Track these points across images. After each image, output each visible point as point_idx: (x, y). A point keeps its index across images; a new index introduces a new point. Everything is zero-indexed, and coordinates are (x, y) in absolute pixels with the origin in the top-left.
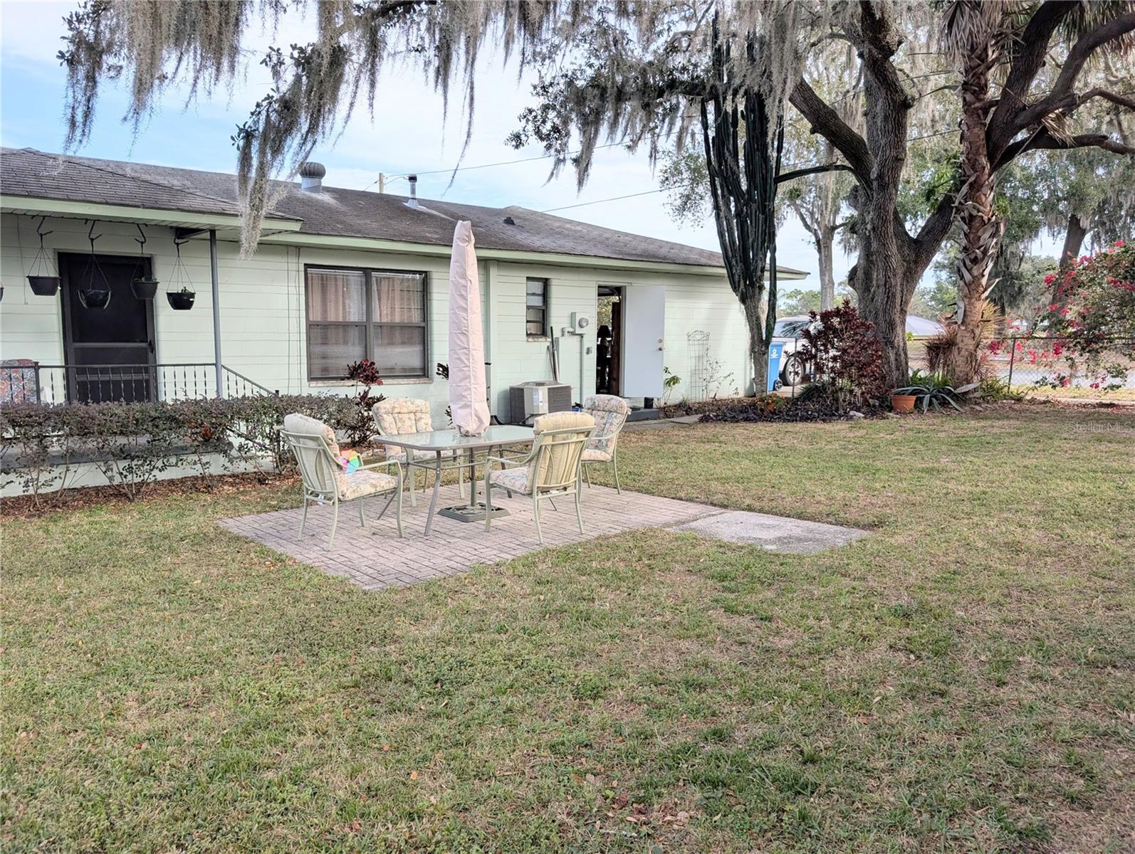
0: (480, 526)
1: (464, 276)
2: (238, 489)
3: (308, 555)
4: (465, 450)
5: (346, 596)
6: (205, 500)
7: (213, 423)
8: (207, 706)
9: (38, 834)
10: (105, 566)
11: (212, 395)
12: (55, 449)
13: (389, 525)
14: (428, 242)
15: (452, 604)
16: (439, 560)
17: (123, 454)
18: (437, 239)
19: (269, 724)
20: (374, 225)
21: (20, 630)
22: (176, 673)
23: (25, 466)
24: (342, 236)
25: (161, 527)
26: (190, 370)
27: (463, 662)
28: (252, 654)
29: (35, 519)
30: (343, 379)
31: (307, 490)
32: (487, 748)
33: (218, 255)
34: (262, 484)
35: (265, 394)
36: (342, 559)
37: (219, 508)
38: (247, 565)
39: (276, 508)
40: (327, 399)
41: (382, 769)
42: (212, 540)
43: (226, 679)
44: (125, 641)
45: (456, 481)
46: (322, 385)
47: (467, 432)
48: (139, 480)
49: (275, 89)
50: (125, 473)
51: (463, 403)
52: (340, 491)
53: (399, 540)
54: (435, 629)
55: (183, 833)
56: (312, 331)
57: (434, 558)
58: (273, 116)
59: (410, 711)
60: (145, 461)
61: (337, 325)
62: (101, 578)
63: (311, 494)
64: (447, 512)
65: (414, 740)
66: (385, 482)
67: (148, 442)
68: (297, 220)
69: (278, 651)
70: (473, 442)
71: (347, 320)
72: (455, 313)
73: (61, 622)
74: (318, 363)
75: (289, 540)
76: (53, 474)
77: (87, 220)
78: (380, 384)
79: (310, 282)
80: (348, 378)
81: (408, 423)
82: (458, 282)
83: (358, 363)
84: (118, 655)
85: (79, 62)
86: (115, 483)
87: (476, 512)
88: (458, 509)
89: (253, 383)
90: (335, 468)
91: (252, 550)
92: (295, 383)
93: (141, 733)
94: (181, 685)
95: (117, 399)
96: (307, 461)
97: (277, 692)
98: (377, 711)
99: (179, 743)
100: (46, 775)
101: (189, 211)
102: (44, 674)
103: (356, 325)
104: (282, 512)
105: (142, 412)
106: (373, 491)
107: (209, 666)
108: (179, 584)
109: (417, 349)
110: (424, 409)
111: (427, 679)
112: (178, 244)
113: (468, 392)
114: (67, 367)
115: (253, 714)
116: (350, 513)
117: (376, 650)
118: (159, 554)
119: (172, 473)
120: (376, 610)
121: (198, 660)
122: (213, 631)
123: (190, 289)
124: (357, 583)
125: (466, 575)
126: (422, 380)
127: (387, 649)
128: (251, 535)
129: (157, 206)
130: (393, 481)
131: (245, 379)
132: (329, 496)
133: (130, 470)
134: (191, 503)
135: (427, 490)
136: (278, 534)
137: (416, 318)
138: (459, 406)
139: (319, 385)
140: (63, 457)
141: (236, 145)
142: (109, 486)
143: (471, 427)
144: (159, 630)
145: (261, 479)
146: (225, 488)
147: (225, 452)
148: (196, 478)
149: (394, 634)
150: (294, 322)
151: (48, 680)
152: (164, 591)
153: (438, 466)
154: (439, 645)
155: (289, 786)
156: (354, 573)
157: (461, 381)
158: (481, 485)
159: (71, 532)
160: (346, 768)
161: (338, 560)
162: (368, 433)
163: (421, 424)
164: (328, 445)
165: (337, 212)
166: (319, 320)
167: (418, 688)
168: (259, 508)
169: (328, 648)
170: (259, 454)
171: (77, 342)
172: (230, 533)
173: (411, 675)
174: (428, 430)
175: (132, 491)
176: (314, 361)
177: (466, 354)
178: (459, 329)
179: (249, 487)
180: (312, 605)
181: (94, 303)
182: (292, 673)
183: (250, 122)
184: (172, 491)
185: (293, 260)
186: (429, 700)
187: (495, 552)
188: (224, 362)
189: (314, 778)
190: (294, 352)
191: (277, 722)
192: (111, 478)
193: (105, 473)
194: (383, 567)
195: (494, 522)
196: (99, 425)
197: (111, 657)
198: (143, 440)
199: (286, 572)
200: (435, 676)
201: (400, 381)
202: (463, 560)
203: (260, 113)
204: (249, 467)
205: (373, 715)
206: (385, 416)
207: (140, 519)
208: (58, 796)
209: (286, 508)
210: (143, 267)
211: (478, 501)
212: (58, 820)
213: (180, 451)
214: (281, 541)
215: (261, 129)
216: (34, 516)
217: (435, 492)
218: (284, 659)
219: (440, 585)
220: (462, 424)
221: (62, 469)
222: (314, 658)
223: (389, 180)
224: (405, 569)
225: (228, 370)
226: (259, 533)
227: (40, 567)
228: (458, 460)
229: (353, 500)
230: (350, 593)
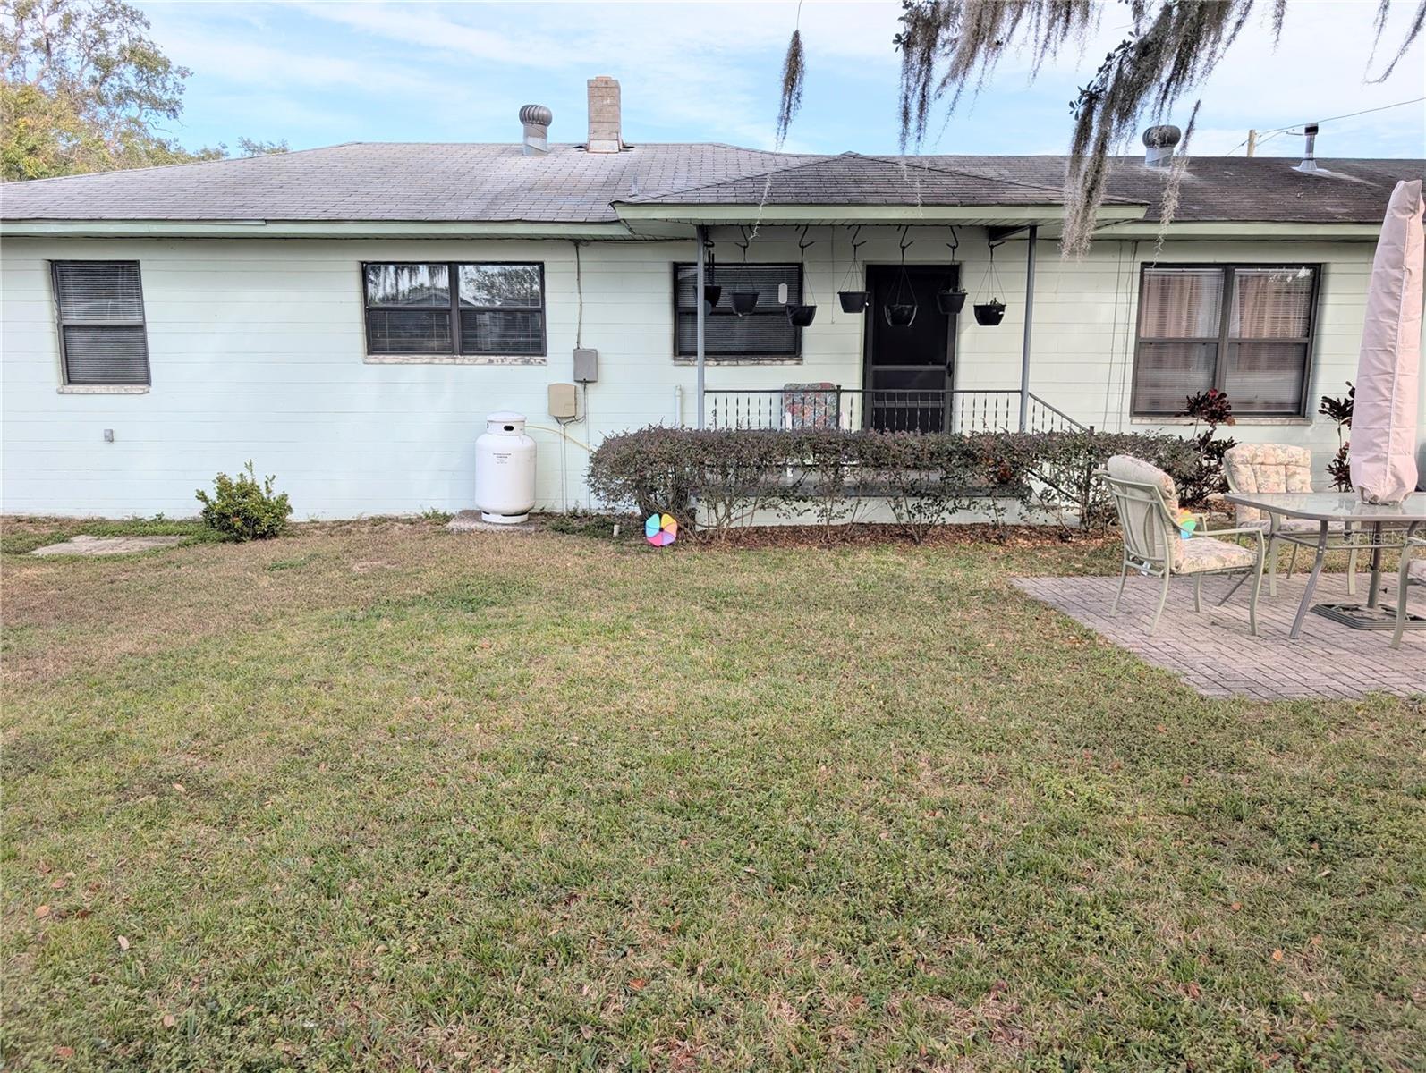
0: (1384, 639)
1: (1399, 264)
2: (1034, 544)
3: (1126, 637)
4: (1364, 523)
5: (1176, 697)
6: (997, 553)
7: (1014, 462)
8: (1004, 789)
9: (839, 872)
10: (894, 610)
11: (1014, 429)
12: (849, 480)
13: (1236, 615)
14: (1330, 220)
15: (1334, 740)
16: (1314, 676)
17: (913, 490)
18: (1347, 214)
19: (1077, 830)
20: (1248, 202)
21: (817, 661)
22: (970, 743)
23: (822, 495)
24: (1199, 221)
25: (949, 578)
26: (991, 397)
27: (1354, 824)
28: (1056, 742)
29: (826, 551)
30: (1178, 415)
31: (1129, 554)
32: (1399, 956)
33: (1038, 258)
34: (1063, 541)
35: (1077, 430)
36: (1167, 649)
37: (1013, 563)
38: (1047, 636)
39: (1082, 573)
40: (1157, 440)
41: (1230, 932)
42: (1005, 600)
43: (1026, 765)
44: (916, 695)
45: (1344, 569)
46: (1149, 422)
47: (1375, 497)
48: (926, 521)
49: (1134, 32)
50: (913, 511)
51: (1372, 454)
52: (1174, 560)
53: (1251, 637)
54: (1310, 768)
55: (983, 923)
56: (1142, 350)
57: (1305, 670)
58: (1127, 69)
59: (1271, 869)
60: (935, 500)
61: (1177, 342)
62: (891, 622)
63: (1133, 560)
64: (1326, 611)
65: (1279, 909)
66: (1238, 556)
67: (941, 479)
68: (1142, 205)
69: (1086, 746)
70: (1380, 514)
71: (1192, 336)
72: (1376, 321)
73: (854, 661)
74: (1147, 393)
75: (1098, 613)
76: (845, 506)
77: (900, 225)
78: (1231, 423)
79: (1146, 286)
80: (1186, 414)
81: (1274, 478)
82: (1388, 274)
83: (1202, 394)
84: (910, 709)
85: (915, 43)
86: (903, 522)
87: (1376, 617)
88: (1346, 609)
89: (1063, 416)
90: (1170, 529)
91: (1054, 619)
92: (1113, 418)
93: (936, 801)
94: (976, 758)
95: (911, 428)
96: (1133, 517)
97: (1087, 796)
98: (1221, 855)
99: (975, 821)
100: (844, 815)
101: (1010, 205)
102: (841, 711)
103: (1204, 343)
104: (1089, 578)
105: (937, 444)
106: (1219, 566)
107: (1005, 744)
108: (971, 644)
109: (1290, 377)
110: (1301, 461)
111: (1296, 833)
112: (992, 247)
113: (1385, 439)
114: (864, 392)
115: (1057, 813)
116: (1178, 591)
117: (1219, 776)
118: (949, 606)
119: (962, 518)
120: (1219, 724)
121: (994, 734)
122: (1008, 706)
123: (1000, 301)
124: (1191, 683)
125: (1359, 704)
126: (1294, 420)
127: (1236, 777)
128: (1052, 601)
129: (975, 202)
130: (1250, 556)
131: (1054, 410)
132: (1158, 565)
133: (919, 508)
134: (981, 555)
135: (1292, 576)
136: (1084, 605)
137: (1295, 331)
138: (1365, 458)
139: (1144, 422)
140: (856, 488)
141: (1074, 113)
142: (895, 525)
143: (1383, 490)
144: (950, 689)
145: (1063, 535)
146: (1020, 540)
147: (1022, 497)
148: (986, 526)
149: (1245, 762)
150: (1120, 339)
151: (844, 718)
152: (955, 649)
153: (1322, 543)
154: (1316, 791)
155: (1104, 911)
156: (1186, 670)
157: (1374, 421)
158: (1389, 579)
159: (859, 569)
160: (1179, 914)
161: (1164, 650)
162: (1206, 489)
163: (1295, 483)
164: (1165, 498)
165: (1193, 189)
166: (1153, 336)
167: (1282, 841)
168: (1060, 570)
169: (1152, 758)
170: (1063, 504)
171: (878, 364)
172: (1026, 594)
173: (1272, 822)
174: (1304, 490)
175: (918, 533)
176: (1140, 390)
177: (1387, 381)
178: (1381, 344)
179: (1047, 543)
180: (1130, 700)
181: (900, 319)
182: (1105, 776)
183: (1096, 82)
184: (961, 538)
185: (1126, 258)
186: (1302, 862)
187: (1409, 680)
188: (1031, 389)
189: (1136, 912)
190: (1116, 378)
191: (1087, 831)
192: (899, 516)
193: (894, 509)
194: (1227, 669)
195: (1407, 636)
196: (893, 456)
197: (903, 709)
198: (935, 476)
199: (1097, 654)
200: (1310, 831)
201: (1262, 420)
202: (1354, 682)
203: (1110, 67)
204: (1051, 519)
205: (1215, 859)
206: (1241, 467)
207: (927, 564)
208: (857, 840)
209: (1094, 574)
210: (948, 277)
211: (1379, 603)
212: (857, 865)
213: (973, 493)
214: (1088, 614)
215: (1108, 89)
216: (824, 547)
217: (1312, 582)
218: (1095, 757)
219: (1315, 710)
220: (1367, 485)
221: (853, 501)
222: (1134, 766)
223: (1263, 138)
224: (1261, 679)
225: (1035, 399)
226: (1062, 600)
227: (833, 601)
228: (1351, 539)
229: (1190, 575)
230: (1182, 694)
